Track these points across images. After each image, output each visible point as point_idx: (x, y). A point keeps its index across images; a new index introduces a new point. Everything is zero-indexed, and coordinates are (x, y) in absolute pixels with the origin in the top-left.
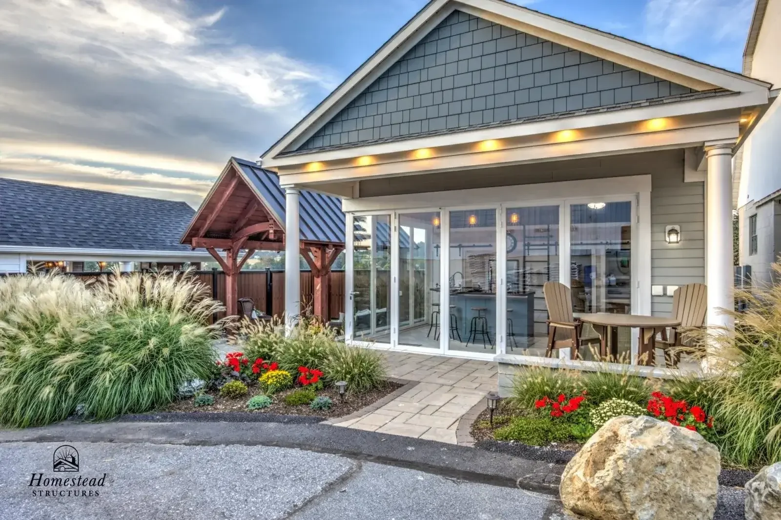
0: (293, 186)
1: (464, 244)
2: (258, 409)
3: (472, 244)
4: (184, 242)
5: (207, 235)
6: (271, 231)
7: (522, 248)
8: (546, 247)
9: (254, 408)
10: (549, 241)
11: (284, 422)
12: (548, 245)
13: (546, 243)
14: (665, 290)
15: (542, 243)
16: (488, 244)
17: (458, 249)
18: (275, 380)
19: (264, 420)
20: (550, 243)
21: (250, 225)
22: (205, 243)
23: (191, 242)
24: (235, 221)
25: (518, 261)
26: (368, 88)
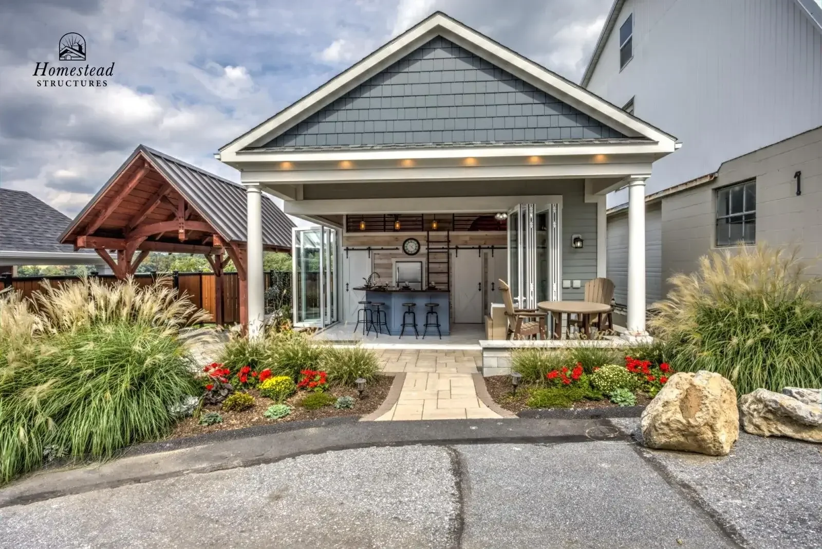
0: (258, 184)
1: (373, 247)
2: (282, 418)
3: (380, 247)
4: (66, 242)
5: (100, 233)
6: (181, 231)
7: (426, 251)
8: (446, 250)
9: (278, 417)
10: (448, 245)
11: (323, 426)
12: (449, 248)
13: (445, 247)
14: (572, 283)
15: (441, 247)
16: (395, 247)
17: (367, 251)
18: (283, 386)
19: (300, 427)
20: (450, 247)
21: (150, 223)
22: (95, 243)
23: (74, 242)
24: (131, 218)
25: (421, 262)
26: (349, 93)
